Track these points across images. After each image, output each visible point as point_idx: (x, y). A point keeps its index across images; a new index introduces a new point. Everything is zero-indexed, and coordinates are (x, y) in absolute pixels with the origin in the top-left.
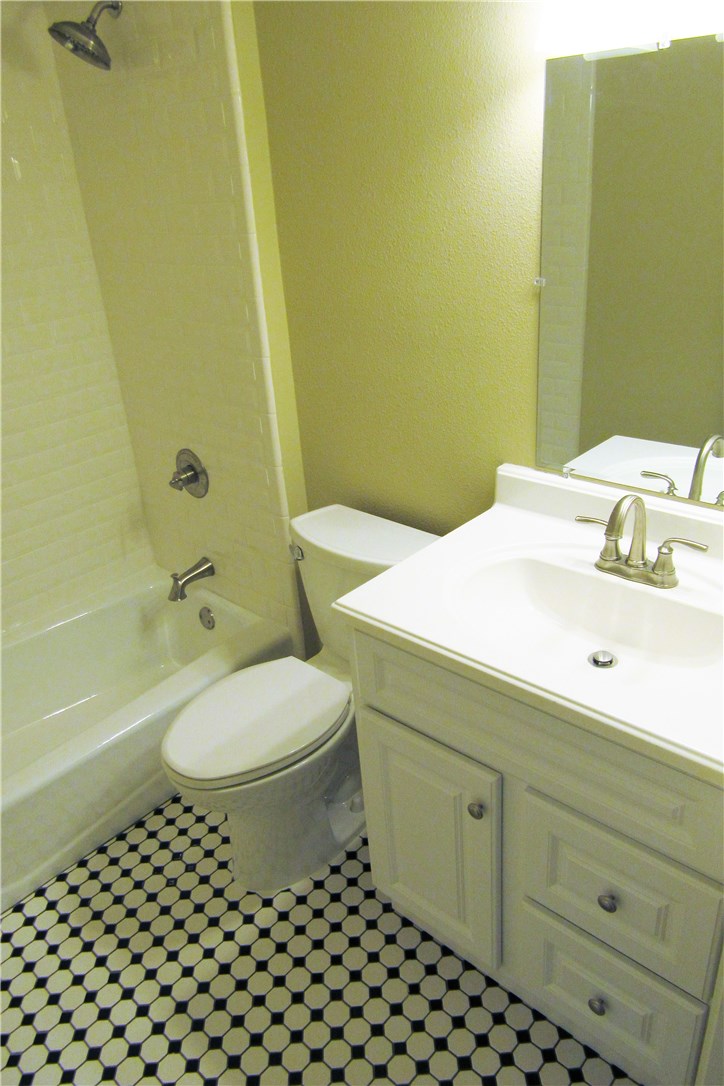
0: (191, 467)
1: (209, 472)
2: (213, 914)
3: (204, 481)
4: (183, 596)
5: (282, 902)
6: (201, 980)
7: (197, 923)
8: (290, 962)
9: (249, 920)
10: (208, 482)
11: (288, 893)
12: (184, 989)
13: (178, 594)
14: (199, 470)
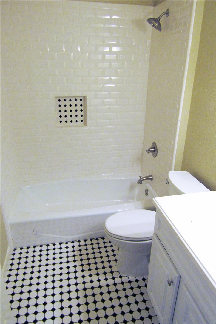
0: (154, 148)
1: (158, 150)
2: (106, 271)
3: (156, 153)
4: (141, 183)
5: (125, 279)
6: (93, 286)
7: (101, 271)
8: (117, 296)
9: (113, 278)
10: (157, 153)
11: (127, 278)
12: (88, 285)
13: (140, 182)
14: (156, 149)
